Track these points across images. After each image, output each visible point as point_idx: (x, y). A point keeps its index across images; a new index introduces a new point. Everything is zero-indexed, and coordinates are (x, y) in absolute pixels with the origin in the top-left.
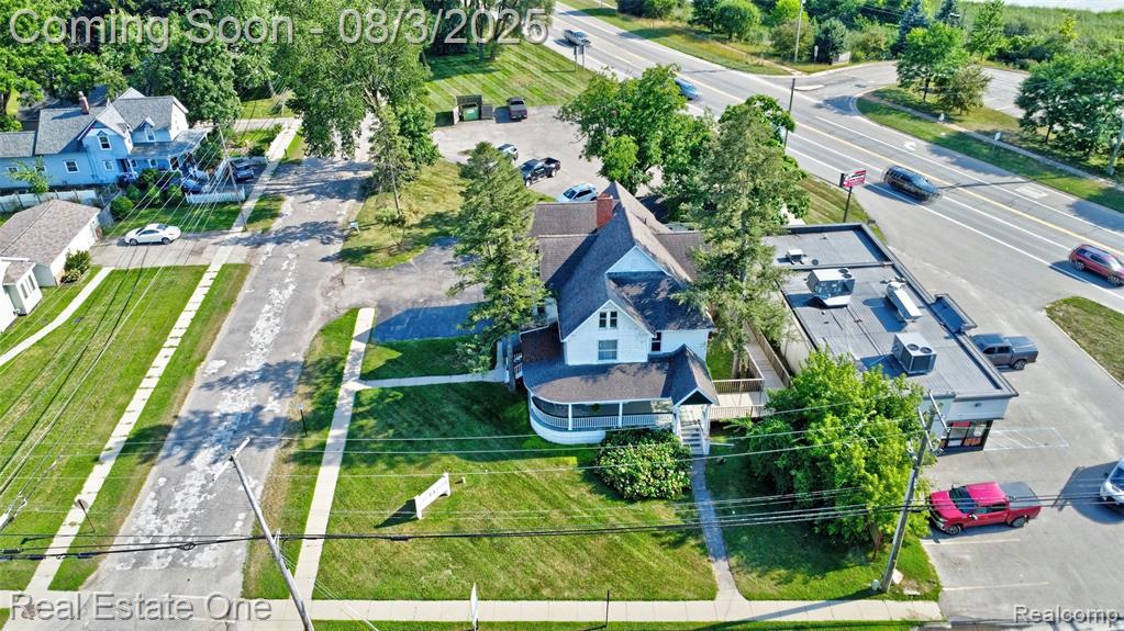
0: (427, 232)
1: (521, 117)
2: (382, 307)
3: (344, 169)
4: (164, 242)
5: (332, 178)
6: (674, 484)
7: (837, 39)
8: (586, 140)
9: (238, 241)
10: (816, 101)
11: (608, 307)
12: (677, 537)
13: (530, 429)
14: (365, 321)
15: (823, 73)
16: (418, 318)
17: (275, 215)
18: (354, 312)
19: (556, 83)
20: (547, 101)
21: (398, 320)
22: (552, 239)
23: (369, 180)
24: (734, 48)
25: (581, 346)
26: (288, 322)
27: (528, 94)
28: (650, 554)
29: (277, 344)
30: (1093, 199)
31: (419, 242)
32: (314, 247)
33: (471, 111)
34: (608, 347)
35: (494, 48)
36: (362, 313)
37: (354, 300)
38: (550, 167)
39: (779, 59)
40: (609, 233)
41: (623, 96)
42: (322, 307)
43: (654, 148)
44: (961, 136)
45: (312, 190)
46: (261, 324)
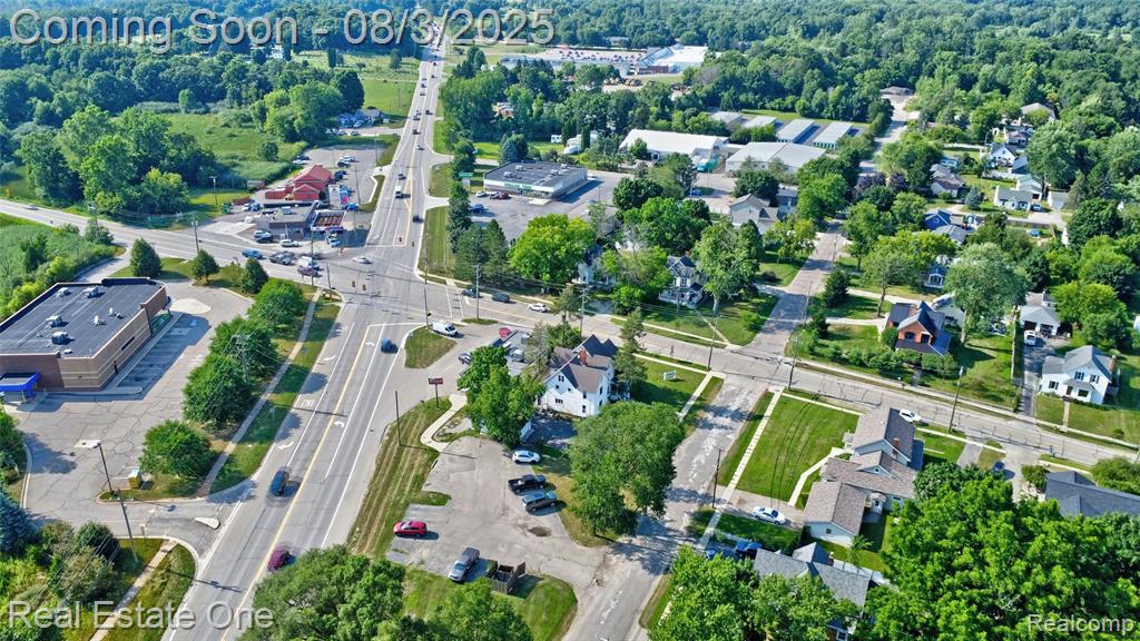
9: (718, 502)
17: (695, 516)
26: (700, 446)
29: (705, 437)
46: (711, 448)
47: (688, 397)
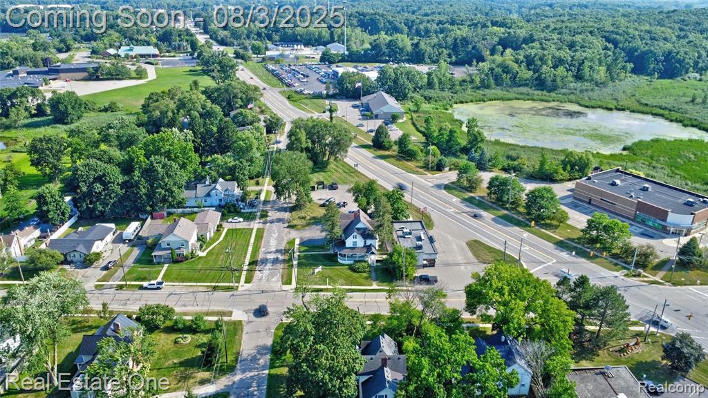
0: (312, 221)
1: (336, 188)
2: (301, 239)
3: (283, 204)
4: (239, 222)
5: (281, 206)
6: (367, 270)
7: (443, 163)
8: (354, 198)
9: (259, 223)
10: (432, 185)
11: (355, 234)
12: (367, 278)
13: (338, 261)
14: (297, 242)
15: (438, 175)
16: (310, 241)
17: (267, 216)
18: (294, 240)
19: (347, 176)
20: (345, 183)
21: (305, 241)
22: (344, 221)
23: (292, 207)
24: (411, 164)
25: (349, 242)
26: (278, 241)
27: (338, 180)
28: (362, 281)
29: (277, 245)
30: (500, 217)
31: (308, 224)
32: (280, 224)
33: (320, 186)
34: (355, 243)
35: (327, 163)
36: (296, 240)
37: (294, 237)
38: (344, 205)
39: (425, 169)
40: (357, 218)
41: (363, 187)
42: (286, 238)
43: (371, 201)
44: (472, 197)
45: (276, 210)
46: (272, 241)
47: (299, 265)
